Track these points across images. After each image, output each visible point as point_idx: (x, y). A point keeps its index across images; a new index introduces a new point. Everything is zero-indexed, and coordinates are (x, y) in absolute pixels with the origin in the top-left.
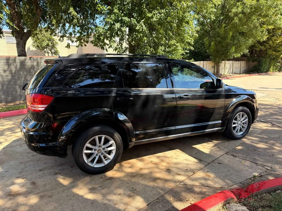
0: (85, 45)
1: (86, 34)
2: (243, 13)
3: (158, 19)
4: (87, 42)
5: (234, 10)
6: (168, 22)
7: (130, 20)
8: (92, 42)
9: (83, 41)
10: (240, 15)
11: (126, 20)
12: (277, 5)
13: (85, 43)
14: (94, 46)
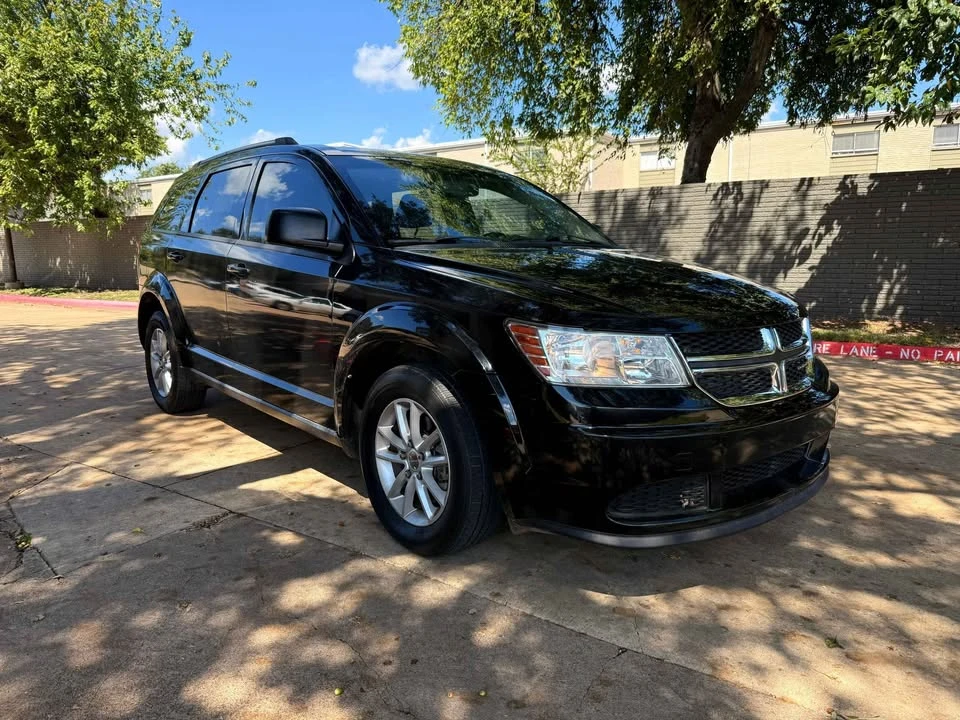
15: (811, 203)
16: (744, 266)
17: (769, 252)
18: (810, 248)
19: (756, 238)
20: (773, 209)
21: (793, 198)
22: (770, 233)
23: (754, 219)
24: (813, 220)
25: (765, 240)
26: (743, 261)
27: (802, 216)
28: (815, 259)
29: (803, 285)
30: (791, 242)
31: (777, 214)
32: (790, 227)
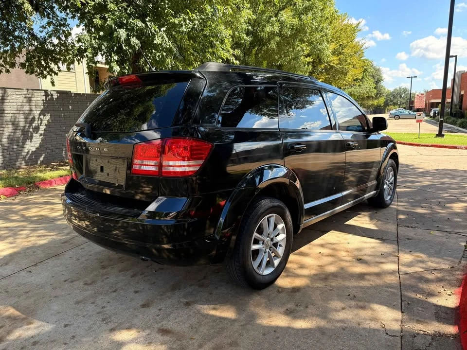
0: (8, 70)
1: (8, 48)
2: (280, 35)
3: (189, 30)
4: (13, 65)
5: (268, 29)
6: (205, 36)
7: (144, 25)
8: (23, 65)
9: (3, 61)
10: (277, 39)
11: (137, 25)
12: (322, 28)
13: (7, 67)
14: (27, 72)
15: (33, 104)
16: (6, 140)
17: (18, 131)
18: (39, 126)
19: (10, 123)
20: (16, 107)
21: (25, 101)
22: (17, 120)
23: (6, 112)
24: (36, 113)
25: (15, 124)
26: (4, 137)
27: (31, 110)
28: (42, 131)
29: (38, 145)
30: (28, 125)
31: (18, 110)
32: (26, 117)
